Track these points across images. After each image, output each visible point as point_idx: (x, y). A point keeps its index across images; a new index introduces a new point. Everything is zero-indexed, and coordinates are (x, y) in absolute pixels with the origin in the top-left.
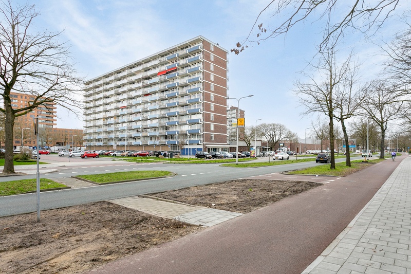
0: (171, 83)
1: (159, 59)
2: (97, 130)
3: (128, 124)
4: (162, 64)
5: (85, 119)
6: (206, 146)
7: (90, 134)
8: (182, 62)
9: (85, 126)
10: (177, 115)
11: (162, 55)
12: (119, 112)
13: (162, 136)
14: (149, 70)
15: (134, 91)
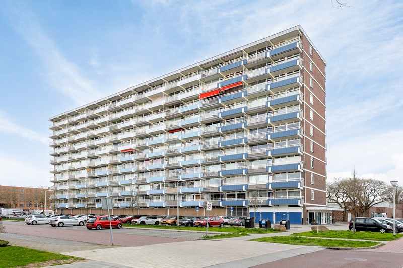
0: (226, 109)
1: (202, 73)
2: (76, 185)
3: (136, 175)
4: (207, 81)
5: (53, 171)
6: (308, 208)
7: (63, 191)
8: (251, 75)
9: (53, 179)
10: (244, 158)
11: (205, 67)
12: (119, 159)
13: (207, 193)
14: (179, 92)
15: (148, 127)
